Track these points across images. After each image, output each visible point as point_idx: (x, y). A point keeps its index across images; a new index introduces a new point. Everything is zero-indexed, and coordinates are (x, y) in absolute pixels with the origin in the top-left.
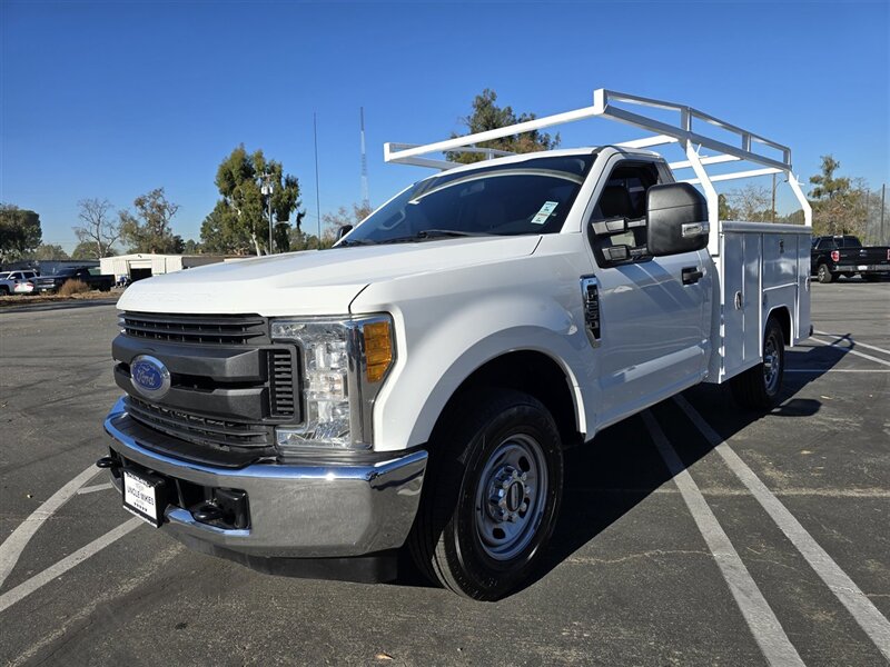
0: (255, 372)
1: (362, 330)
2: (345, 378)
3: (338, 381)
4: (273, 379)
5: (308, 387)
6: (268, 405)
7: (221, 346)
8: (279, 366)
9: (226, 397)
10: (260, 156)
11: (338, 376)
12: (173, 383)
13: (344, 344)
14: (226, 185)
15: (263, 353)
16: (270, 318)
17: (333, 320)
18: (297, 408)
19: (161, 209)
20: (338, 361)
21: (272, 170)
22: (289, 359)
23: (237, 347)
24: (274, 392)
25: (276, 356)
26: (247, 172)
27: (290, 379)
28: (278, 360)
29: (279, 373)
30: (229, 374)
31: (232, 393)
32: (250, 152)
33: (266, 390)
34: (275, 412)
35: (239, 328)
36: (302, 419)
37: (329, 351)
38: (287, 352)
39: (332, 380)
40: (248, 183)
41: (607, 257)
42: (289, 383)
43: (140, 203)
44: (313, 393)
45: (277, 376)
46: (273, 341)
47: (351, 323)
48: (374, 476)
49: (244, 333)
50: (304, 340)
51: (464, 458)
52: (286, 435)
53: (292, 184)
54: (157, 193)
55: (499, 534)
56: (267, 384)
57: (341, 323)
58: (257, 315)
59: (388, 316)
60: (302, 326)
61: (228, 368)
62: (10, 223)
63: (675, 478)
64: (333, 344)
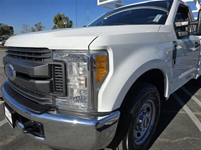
0: (47, 74)
1: (94, 58)
2: (86, 79)
3: (83, 80)
4: (54, 77)
5: (69, 82)
6: (52, 88)
7: (33, 61)
8: (57, 72)
9: (35, 84)
10: (63, 15)
11: (82, 78)
12: (17, 75)
13: (86, 64)
14: (55, 22)
15: (50, 66)
16: (53, 50)
17: (81, 52)
18: (64, 90)
19: (41, 27)
20: (83, 71)
21: (66, 18)
22: (61, 69)
23: (39, 62)
24: (55, 82)
25: (56, 67)
26: (61, 19)
27: (61, 78)
28: (57, 69)
29: (57, 75)
30: (35, 74)
31: (37, 82)
32: (61, 14)
33: (51, 82)
34: (55, 90)
35: (40, 54)
36: (66, 95)
37: (79, 66)
38: (60, 66)
39: (80, 80)
40: (61, 21)
41: (180, 35)
42: (61, 79)
43: (36, 25)
44: (71, 85)
45: (56, 76)
46: (54, 61)
47: (89, 54)
48: (97, 124)
49: (42, 56)
50: (68, 61)
51: (132, 112)
52: (59, 101)
53: (71, 22)
54: (40, 23)
55: (139, 135)
56: (52, 79)
57: (85, 54)
58: (47, 49)
59: (106, 52)
60: (67, 55)
61: (35, 72)
62: (6, 29)
63: (183, 107)
64: (81, 64)
